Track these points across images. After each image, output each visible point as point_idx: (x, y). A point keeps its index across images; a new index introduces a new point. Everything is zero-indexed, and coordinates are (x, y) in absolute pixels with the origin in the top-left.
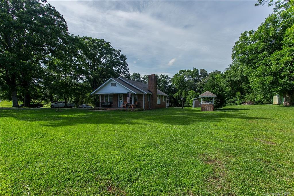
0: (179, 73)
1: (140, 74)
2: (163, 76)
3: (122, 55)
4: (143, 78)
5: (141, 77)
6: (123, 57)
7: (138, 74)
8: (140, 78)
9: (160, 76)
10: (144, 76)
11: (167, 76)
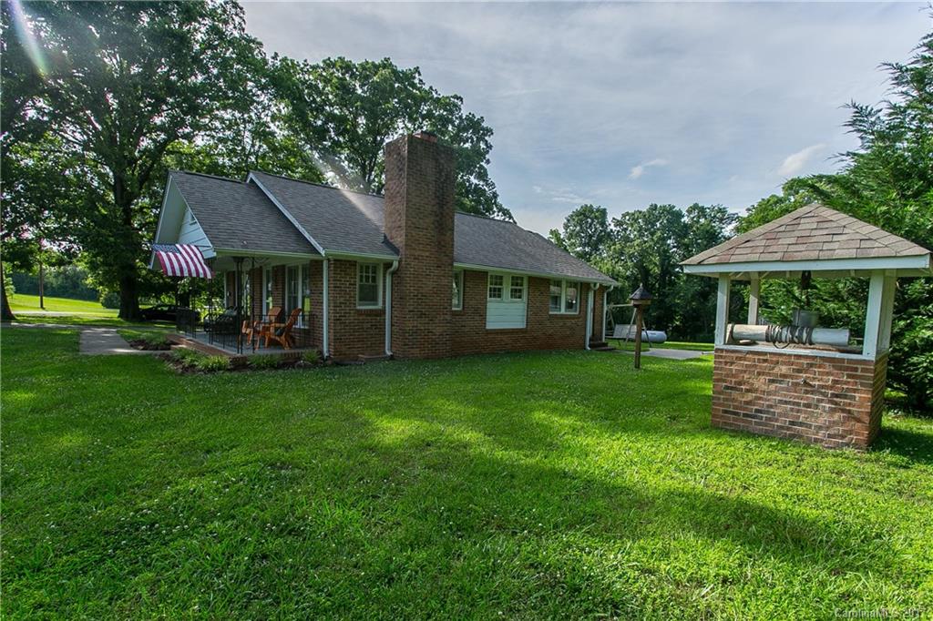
0: (781, 194)
1: (605, 209)
2: (702, 210)
3: (470, 119)
4: (619, 223)
5: (609, 219)
6: (474, 125)
7: (598, 210)
8: (603, 224)
9: (689, 212)
10: (624, 216)
11: (722, 211)
